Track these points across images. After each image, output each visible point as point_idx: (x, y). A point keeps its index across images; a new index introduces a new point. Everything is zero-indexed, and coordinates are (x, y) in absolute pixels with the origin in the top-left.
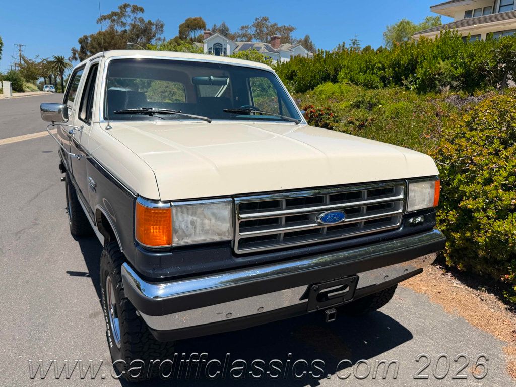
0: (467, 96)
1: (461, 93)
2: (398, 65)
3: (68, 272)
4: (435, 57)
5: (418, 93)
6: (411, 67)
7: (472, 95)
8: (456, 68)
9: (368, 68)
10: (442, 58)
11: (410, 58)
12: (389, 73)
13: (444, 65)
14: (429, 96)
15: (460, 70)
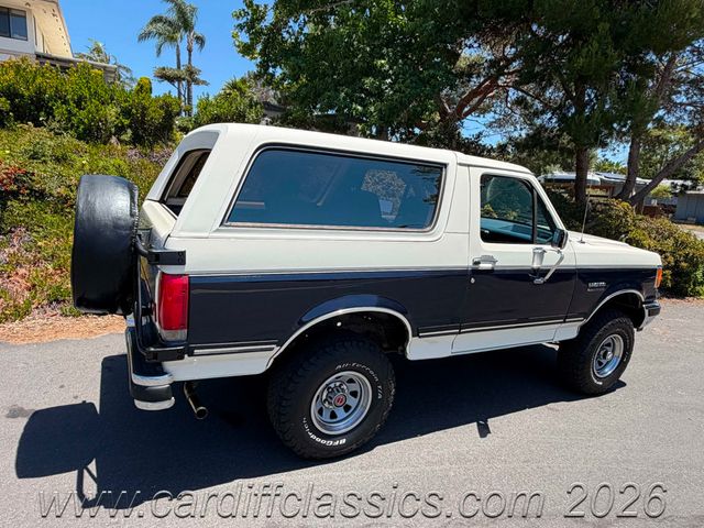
3: (484, 437)
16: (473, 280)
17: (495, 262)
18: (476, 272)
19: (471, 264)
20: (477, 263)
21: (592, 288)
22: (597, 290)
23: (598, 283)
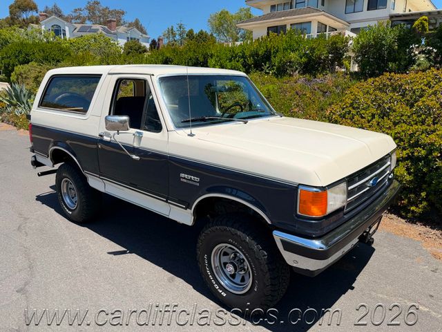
0: (312, 78)
1: (308, 76)
2: (257, 55)
3: (109, 253)
4: (285, 49)
5: (277, 77)
6: (267, 57)
7: (315, 77)
8: (301, 58)
9: (233, 57)
10: (291, 49)
11: (265, 49)
12: (250, 61)
13: (293, 56)
14: (285, 79)
15: (304, 60)
16: (100, 146)
17: (111, 137)
18: (101, 141)
20: (101, 136)
21: (184, 178)
22: (191, 182)
23: (190, 176)
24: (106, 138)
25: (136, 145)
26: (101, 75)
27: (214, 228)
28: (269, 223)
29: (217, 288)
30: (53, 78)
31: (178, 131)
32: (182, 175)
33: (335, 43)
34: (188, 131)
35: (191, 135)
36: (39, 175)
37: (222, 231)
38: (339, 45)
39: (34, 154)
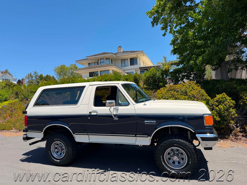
16: (89, 118)
17: (97, 113)
18: (90, 115)
19: (89, 113)
20: (90, 113)
21: (147, 123)
22: (151, 124)
23: (150, 121)
24: (93, 114)
25: (115, 113)
26: (85, 86)
27: (165, 142)
28: (193, 132)
29: (169, 169)
30: (44, 91)
31: (138, 104)
32: (146, 121)
33: (136, 76)
34: (143, 103)
35: (145, 105)
36: (30, 144)
37: (171, 142)
38: (137, 77)
39: (25, 133)
